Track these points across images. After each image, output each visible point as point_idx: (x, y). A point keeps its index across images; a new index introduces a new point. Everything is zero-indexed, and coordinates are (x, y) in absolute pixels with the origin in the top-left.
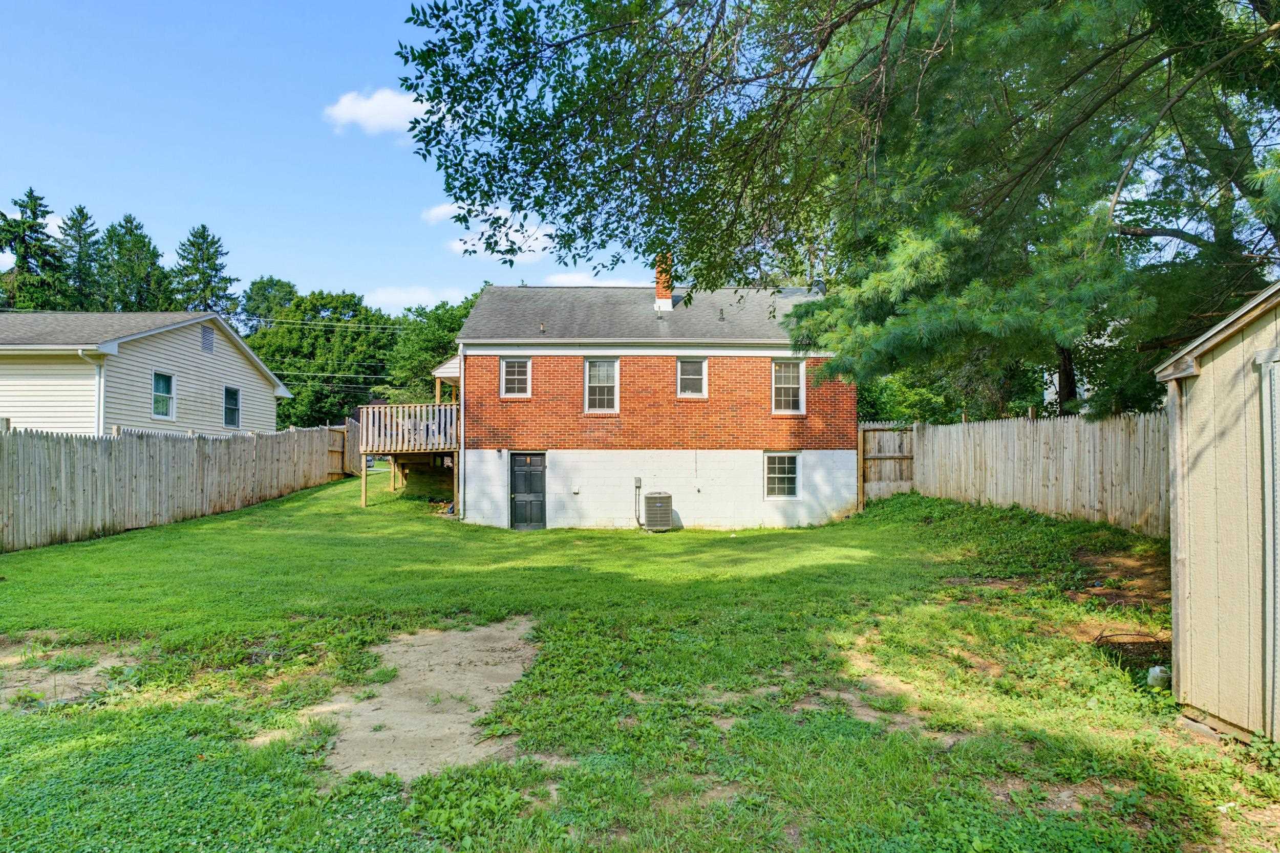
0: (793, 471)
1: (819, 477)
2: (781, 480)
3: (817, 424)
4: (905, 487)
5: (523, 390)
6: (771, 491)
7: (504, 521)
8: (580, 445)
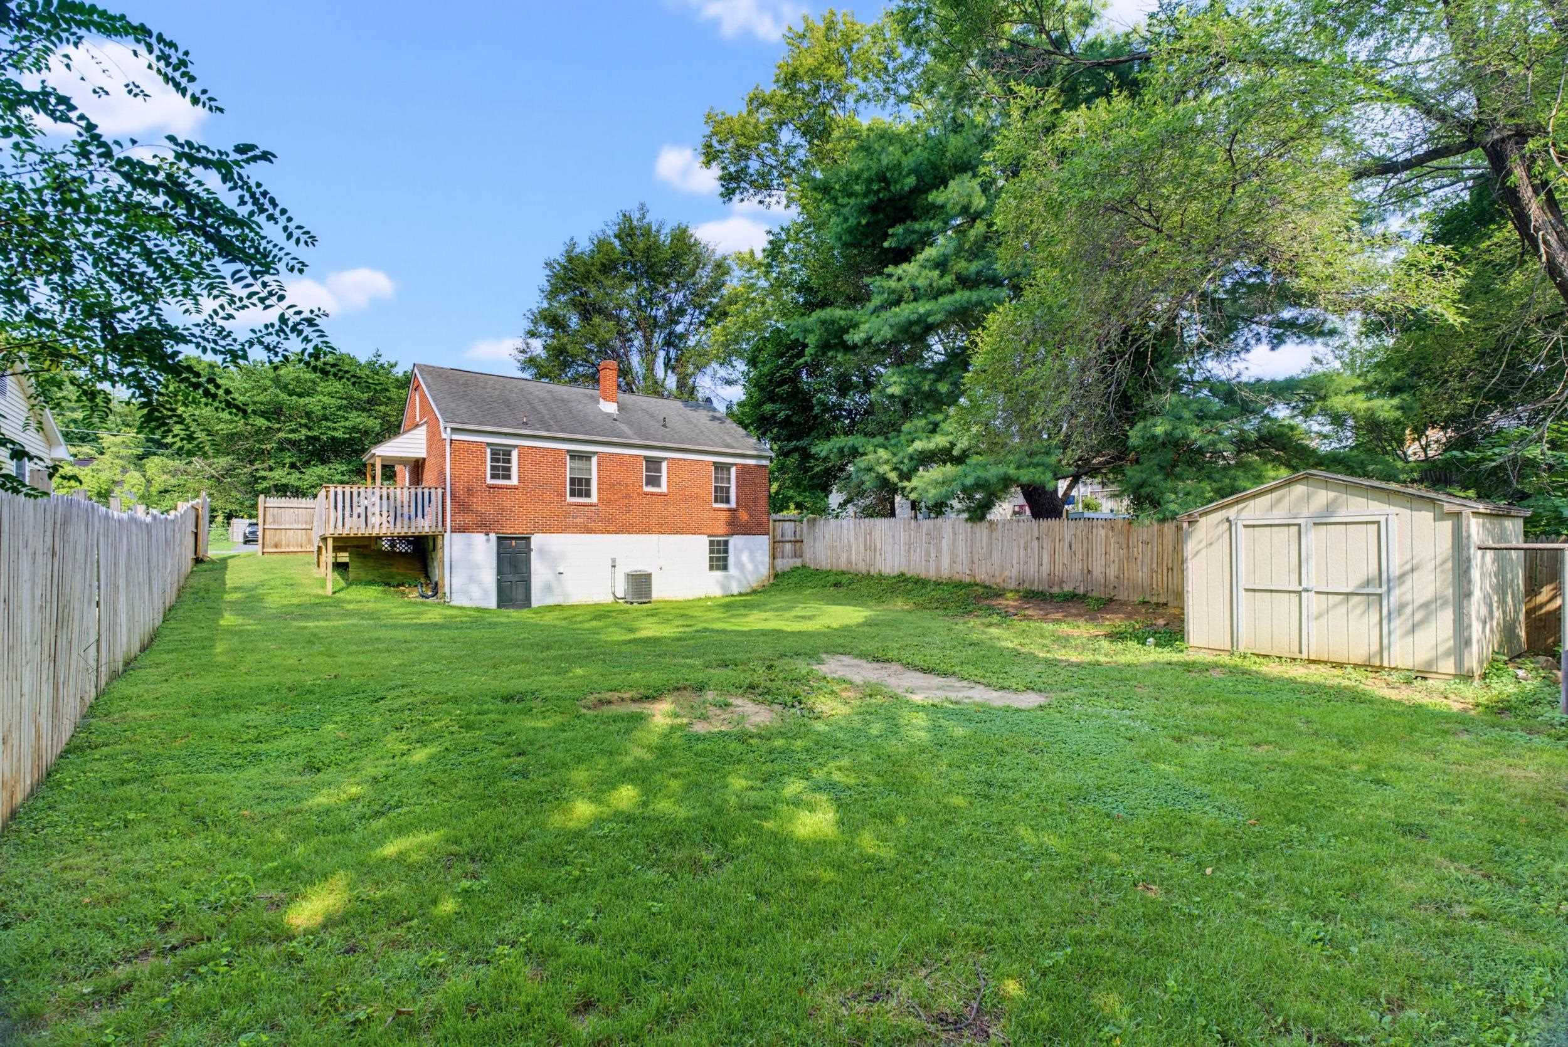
0: (726, 551)
1: (745, 557)
2: (718, 559)
3: (744, 516)
4: (798, 562)
5: (508, 477)
6: (711, 568)
7: (492, 603)
8: (563, 529)
